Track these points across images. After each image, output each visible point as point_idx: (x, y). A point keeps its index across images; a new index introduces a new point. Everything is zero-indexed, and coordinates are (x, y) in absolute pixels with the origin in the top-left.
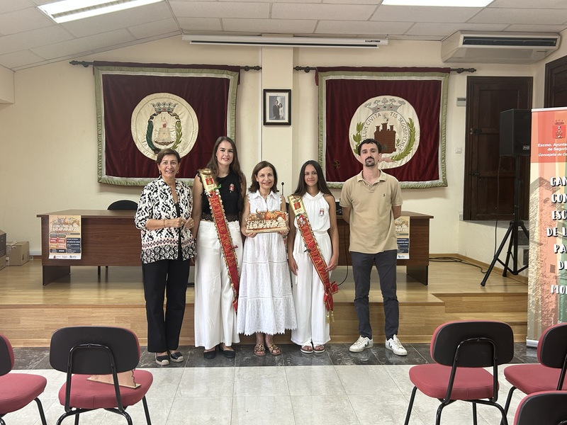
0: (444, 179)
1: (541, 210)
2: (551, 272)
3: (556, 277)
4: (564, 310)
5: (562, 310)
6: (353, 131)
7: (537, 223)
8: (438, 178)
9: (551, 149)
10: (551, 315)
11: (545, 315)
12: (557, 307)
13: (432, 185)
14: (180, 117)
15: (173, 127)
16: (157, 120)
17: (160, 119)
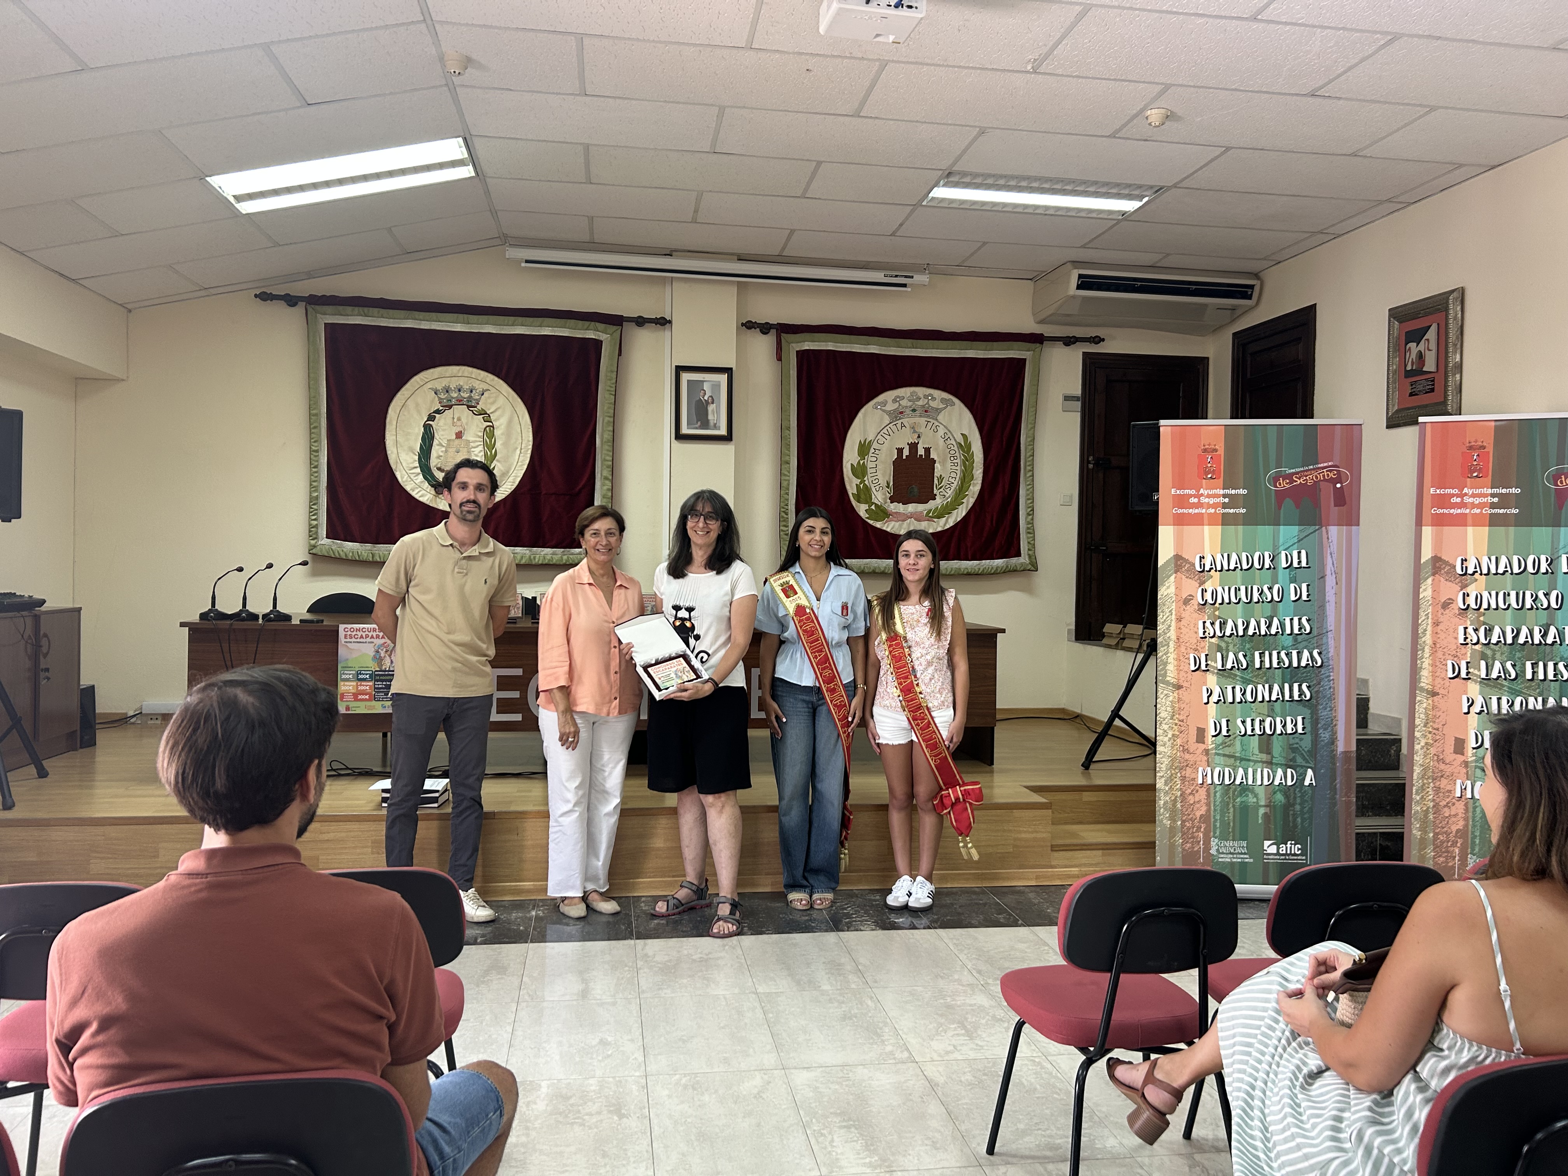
0: (1030, 555)
1: (1179, 619)
2: (1197, 742)
3: (1207, 752)
4: (1222, 816)
5: (1218, 817)
6: (850, 456)
7: (1172, 644)
8: (1018, 554)
9: (1196, 500)
10: (1199, 828)
11: (1189, 829)
12: (1208, 810)
13: (1007, 567)
14: (493, 417)
15: (478, 439)
16: (442, 423)
17: (450, 421)
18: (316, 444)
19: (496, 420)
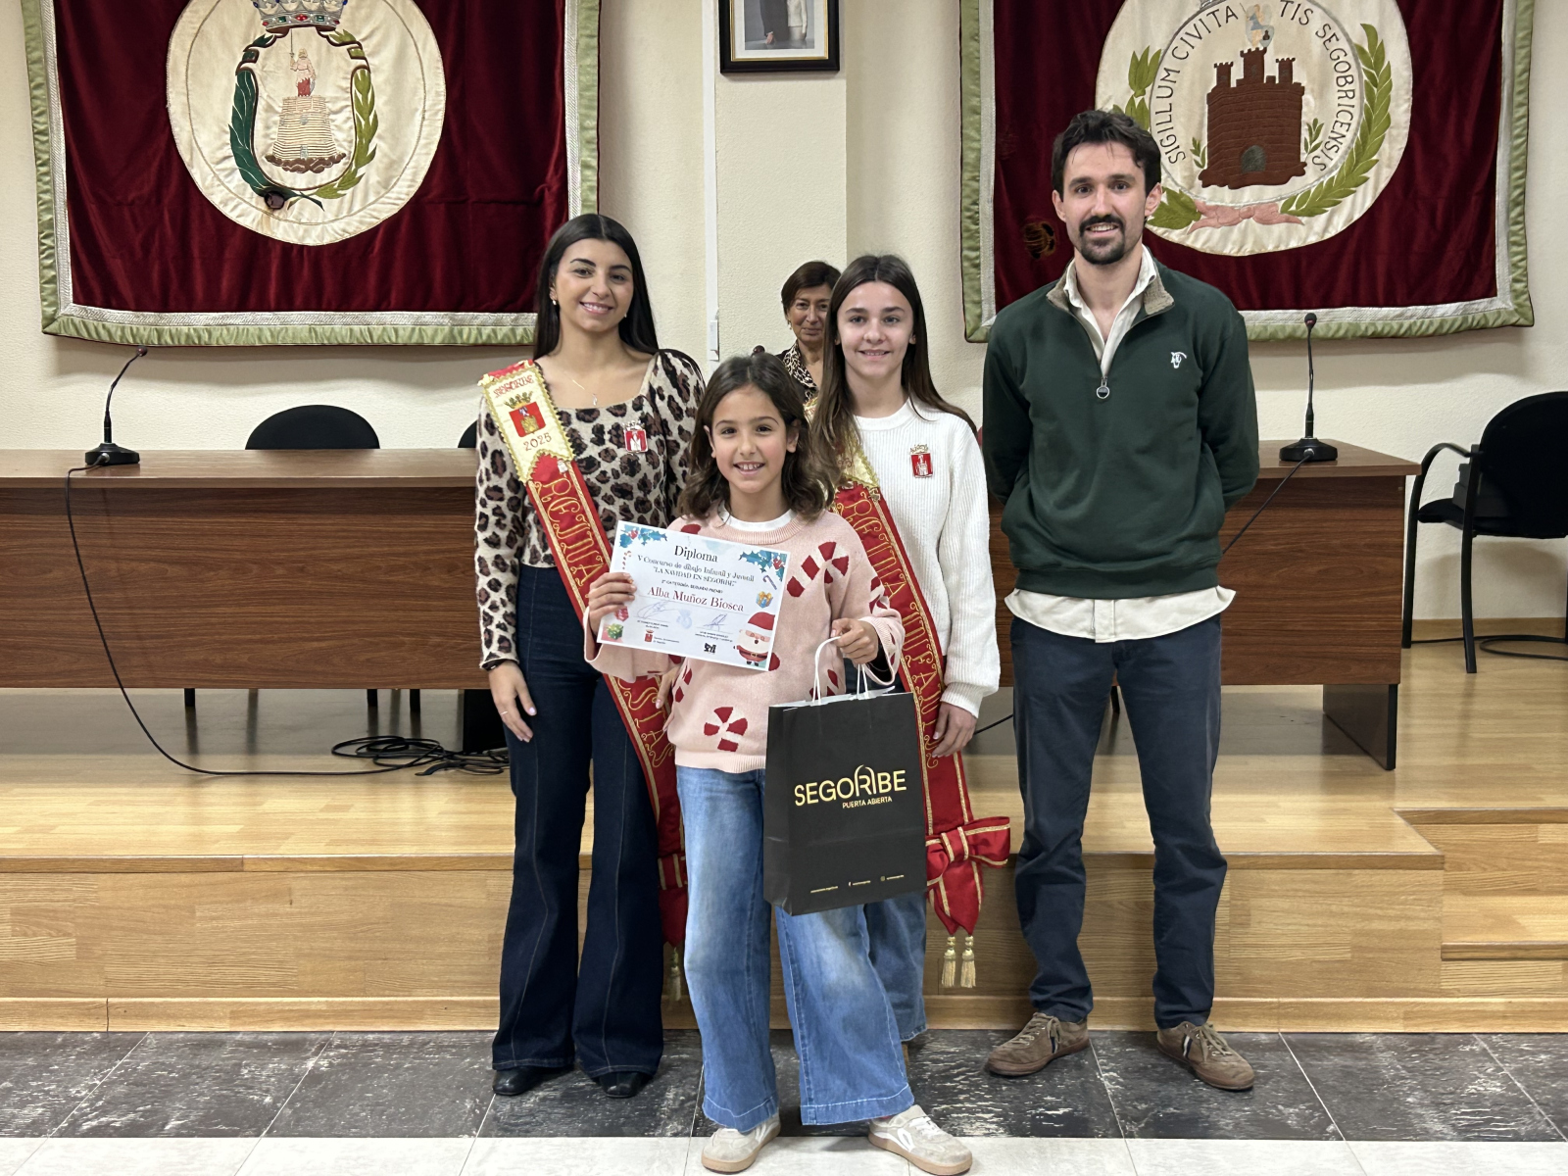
0: (1516, 294)
6: (1112, 91)
8: (1490, 291)
13: (1465, 319)
14: (367, 50)
15: (340, 94)
16: (270, 65)
17: (285, 61)
18: (42, 119)
19: (372, 54)
